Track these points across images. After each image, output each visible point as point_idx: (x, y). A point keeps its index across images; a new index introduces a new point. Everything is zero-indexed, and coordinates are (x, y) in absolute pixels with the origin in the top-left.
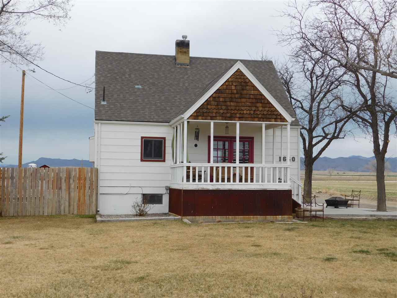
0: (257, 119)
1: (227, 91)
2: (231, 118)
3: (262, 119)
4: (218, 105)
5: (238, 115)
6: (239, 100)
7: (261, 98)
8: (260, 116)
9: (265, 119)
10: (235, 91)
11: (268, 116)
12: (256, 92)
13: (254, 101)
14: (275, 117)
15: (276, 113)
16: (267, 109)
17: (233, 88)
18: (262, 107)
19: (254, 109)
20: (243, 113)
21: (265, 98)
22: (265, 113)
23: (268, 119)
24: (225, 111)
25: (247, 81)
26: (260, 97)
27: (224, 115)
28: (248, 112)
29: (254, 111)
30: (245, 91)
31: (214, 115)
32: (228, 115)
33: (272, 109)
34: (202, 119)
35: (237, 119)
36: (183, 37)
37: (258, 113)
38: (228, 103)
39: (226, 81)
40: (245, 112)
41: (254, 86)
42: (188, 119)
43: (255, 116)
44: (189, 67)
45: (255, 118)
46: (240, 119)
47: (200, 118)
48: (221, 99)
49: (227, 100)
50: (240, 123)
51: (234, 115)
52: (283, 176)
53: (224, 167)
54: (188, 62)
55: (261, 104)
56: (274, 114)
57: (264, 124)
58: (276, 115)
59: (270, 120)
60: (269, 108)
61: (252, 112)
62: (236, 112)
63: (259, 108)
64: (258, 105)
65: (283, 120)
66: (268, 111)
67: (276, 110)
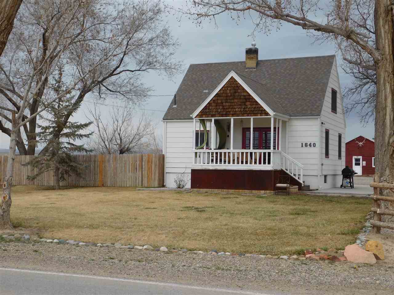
0: (246, 115)
1: (224, 94)
2: (226, 115)
3: (250, 115)
4: (216, 106)
5: (231, 113)
6: (232, 101)
7: (249, 98)
8: (248, 112)
9: (252, 114)
10: (230, 94)
11: (255, 112)
12: (245, 94)
13: (244, 100)
14: (260, 112)
15: (261, 109)
16: (254, 106)
17: (228, 91)
18: (250, 105)
19: (243, 107)
20: (236, 111)
21: (253, 98)
22: (252, 109)
23: (255, 114)
24: (222, 110)
25: (239, 85)
27: (221, 113)
28: (239, 110)
29: (244, 108)
30: (237, 93)
31: (214, 113)
32: (224, 113)
33: (258, 106)
35: (231, 115)
36: (253, 45)
37: (247, 110)
38: (224, 104)
39: (223, 87)
40: (237, 110)
41: (244, 89)
42: (195, 117)
43: (245, 112)
45: (244, 114)
46: (233, 115)
47: (204, 116)
48: (219, 101)
49: (224, 101)
50: (234, 119)
51: (228, 113)
52: (267, 159)
53: (222, 152)
54: (254, 65)
55: (249, 103)
56: (260, 110)
57: (252, 118)
58: (262, 110)
59: (256, 115)
60: (256, 106)
61: (242, 110)
62: (230, 110)
63: (248, 106)
64: (248, 103)
65: (267, 114)
66: (255, 108)
67: (261, 107)
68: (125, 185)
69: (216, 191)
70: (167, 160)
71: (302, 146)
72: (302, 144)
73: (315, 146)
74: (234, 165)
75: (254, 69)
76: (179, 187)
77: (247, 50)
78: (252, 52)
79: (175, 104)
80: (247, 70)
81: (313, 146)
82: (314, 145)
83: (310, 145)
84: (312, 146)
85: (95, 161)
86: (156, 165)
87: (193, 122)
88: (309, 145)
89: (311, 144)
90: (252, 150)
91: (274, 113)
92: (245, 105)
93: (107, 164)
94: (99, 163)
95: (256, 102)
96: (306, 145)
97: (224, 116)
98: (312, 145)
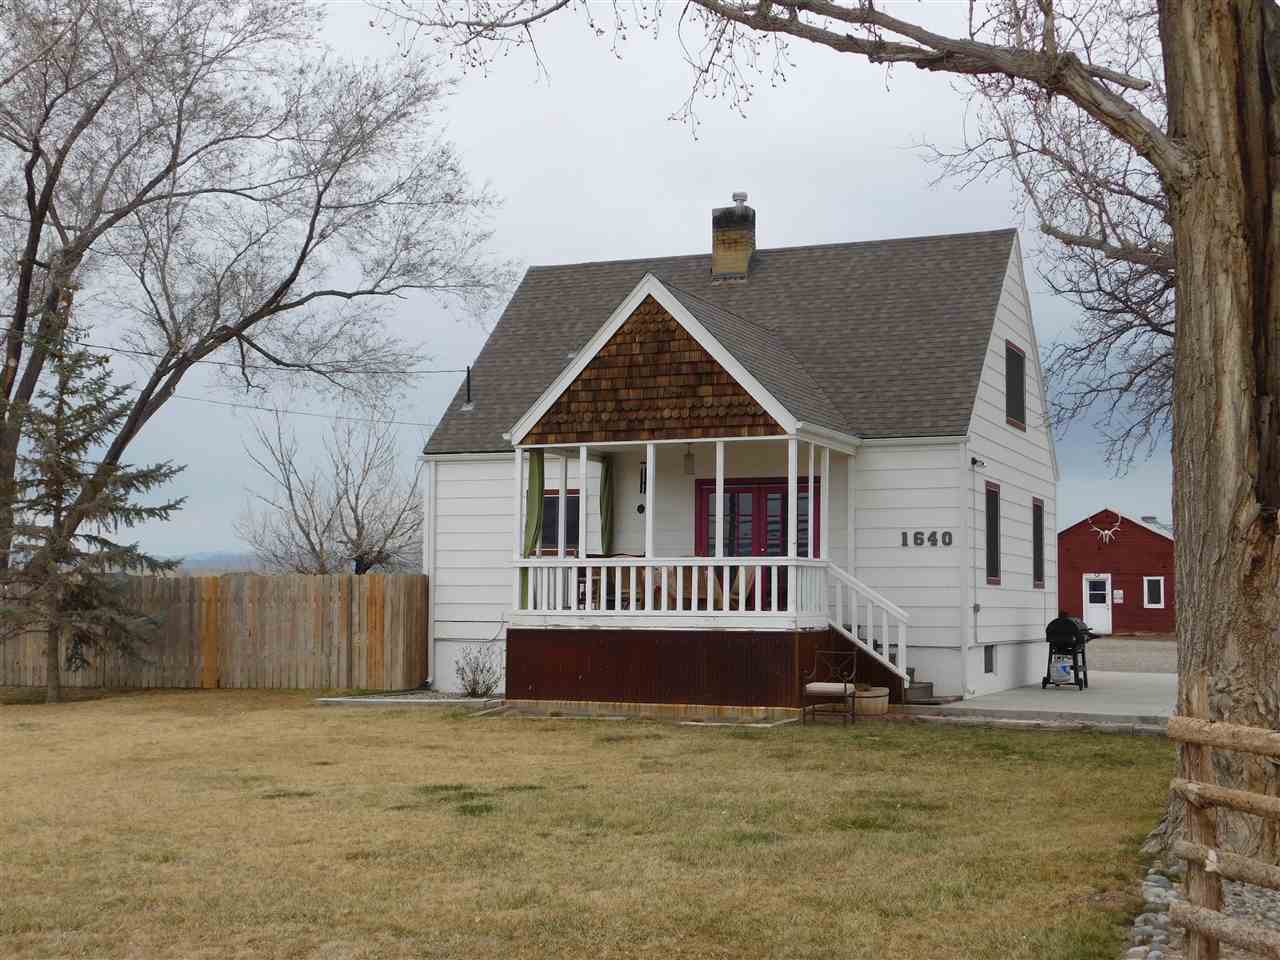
0: (700, 430)
1: (621, 358)
2: (630, 433)
3: (712, 431)
4: (594, 401)
5: (647, 424)
6: (651, 382)
7: (709, 370)
8: (707, 422)
9: (722, 430)
10: (641, 359)
11: (729, 422)
12: (696, 356)
13: (692, 380)
14: (749, 421)
15: (751, 410)
16: (726, 400)
17: (636, 349)
18: (714, 395)
19: (689, 402)
20: (662, 418)
21: (722, 371)
22: (722, 412)
23: (733, 430)
24: (615, 416)
25: (673, 325)
26: (707, 368)
27: (611, 426)
28: (675, 414)
29: (693, 408)
30: (668, 356)
31: (586, 427)
32: (623, 425)
33: (741, 399)
34: (557, 442)
35: (645, 434)
36: (736, 197)
37: (703, 413)
38: (623, 394)
39: (615, 335)
40: (666, 413)
41: (690, 338)
42: (521, 443)
43: (695, 423)
44: (745, 281)
45: (692, 428)
46: (653, 434)
47: (551, 437)
48: (604, 384)
49: (620, 384)
50: (656, 446)
51: (636, 426)
52: (774, 591)
53: (614, 568)
54: (743, 267)
55: (710, 388)
56: (746, 414)
57: (720, 442)
58: (754, 416)
59: (736, 430)
60: (735, 398)
61: (686, 413)
62: (642, 414)
63: (706, 399)
64: (705, 390)
65: (773, 427)
66: (730, 405)
67: (753, 403)
68: (293, 685)
69: (593, 707)
70: (437, 596)
71: (905, 544)
72: (905, 535)
73: (950, 543)
74: (657, 612)
75: (742, 278)
76: (473, 694)
77: (717, 214)
78: (734, 223)
79: (469, 401)
80: (717, 283)
81: (944, 542)
82: (948, 539)
83: (933, 539)
84: (940, 543)
85: (191, 600)
86: (395, 615)
87: (513, 459)
88: (929, 540)
89: (934, 534)
90: (719, 558)
91: (800, 425)
92: (695, 395)
93: (232, 610)
94: (204, 604)
95: (736, 385)
96: (918, 539)
97: (622, 435)
98: (939, 537)
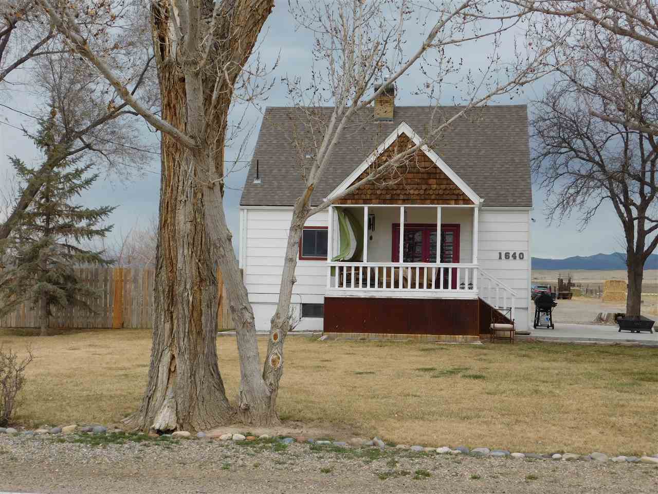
0: (429, 201)
2: (392, 201)
3: (436, 201)
5: (402, 197)
7: (435, 171)
8: (433, 197)
9: (440, 201)
11: (445, 197)
12: (427, 164)
13: (425, 176)
14: (455, 197)
15: (457, 192)
16: (443, 187)
18: (437, 184)
19: (424, 187)
20: (409, 194)
21: (441, 172)
22: (441, 192)
23: (446, 201)
24: (384, 192)
26: (433, 170)
27: (382, 197)
28: (416, 192)
29: (425, 190)
31: (368, 197)
32: (388, 197)
33: (451, 186)
34: (352, 204)
35: (400, 202)
37: (431, 192)
40: (412, 192)
41: (425, 156)
43: (427, 197)
44: (392, 122)
45: (426, 199)
46: (404, 201)
47: (349, 201)
50: (405, 207)
51: (396, 197)
54: (391, 115)
55: (435, 180)
56: (453, 194)
57: (439, 207)
58: (458, 195)
59: (448, 202)
60: (447, 186)
61: (422, 192)
62: (399, 192)
63: (432, 186)
64: (431, 181)
65: (467, 201)
66: (446, 189)
67: (457, 188)
70: (247, 280)
71: (500, 258)
72: (500, 254)
73: (522, 258)
79: (258, 178)
81: (520, 258)
82: (522, 256)
83: (514, 256)
84: (518, 258)
87: (328, 211)
88: (513, 256)
89: (515, 254)
90: (438, 264)
91: (482, 200)
92: (427, 183)
95: (448, 179)
96: (507, 256)
97: (388, 201)
98: (517, 255)
